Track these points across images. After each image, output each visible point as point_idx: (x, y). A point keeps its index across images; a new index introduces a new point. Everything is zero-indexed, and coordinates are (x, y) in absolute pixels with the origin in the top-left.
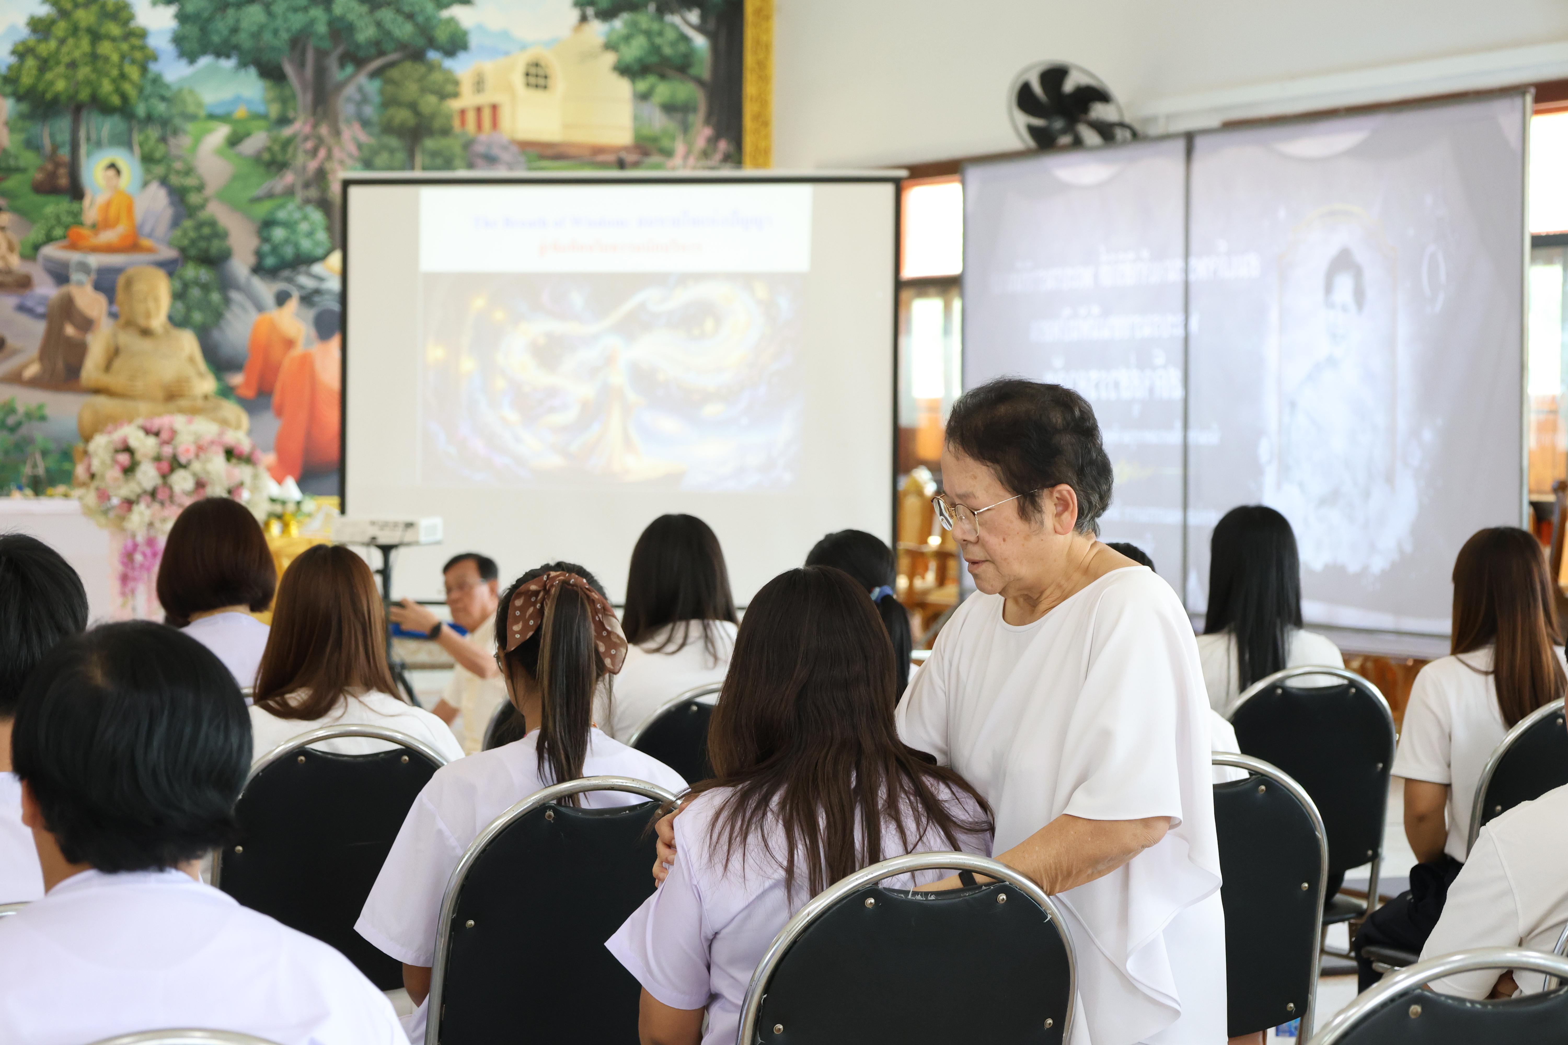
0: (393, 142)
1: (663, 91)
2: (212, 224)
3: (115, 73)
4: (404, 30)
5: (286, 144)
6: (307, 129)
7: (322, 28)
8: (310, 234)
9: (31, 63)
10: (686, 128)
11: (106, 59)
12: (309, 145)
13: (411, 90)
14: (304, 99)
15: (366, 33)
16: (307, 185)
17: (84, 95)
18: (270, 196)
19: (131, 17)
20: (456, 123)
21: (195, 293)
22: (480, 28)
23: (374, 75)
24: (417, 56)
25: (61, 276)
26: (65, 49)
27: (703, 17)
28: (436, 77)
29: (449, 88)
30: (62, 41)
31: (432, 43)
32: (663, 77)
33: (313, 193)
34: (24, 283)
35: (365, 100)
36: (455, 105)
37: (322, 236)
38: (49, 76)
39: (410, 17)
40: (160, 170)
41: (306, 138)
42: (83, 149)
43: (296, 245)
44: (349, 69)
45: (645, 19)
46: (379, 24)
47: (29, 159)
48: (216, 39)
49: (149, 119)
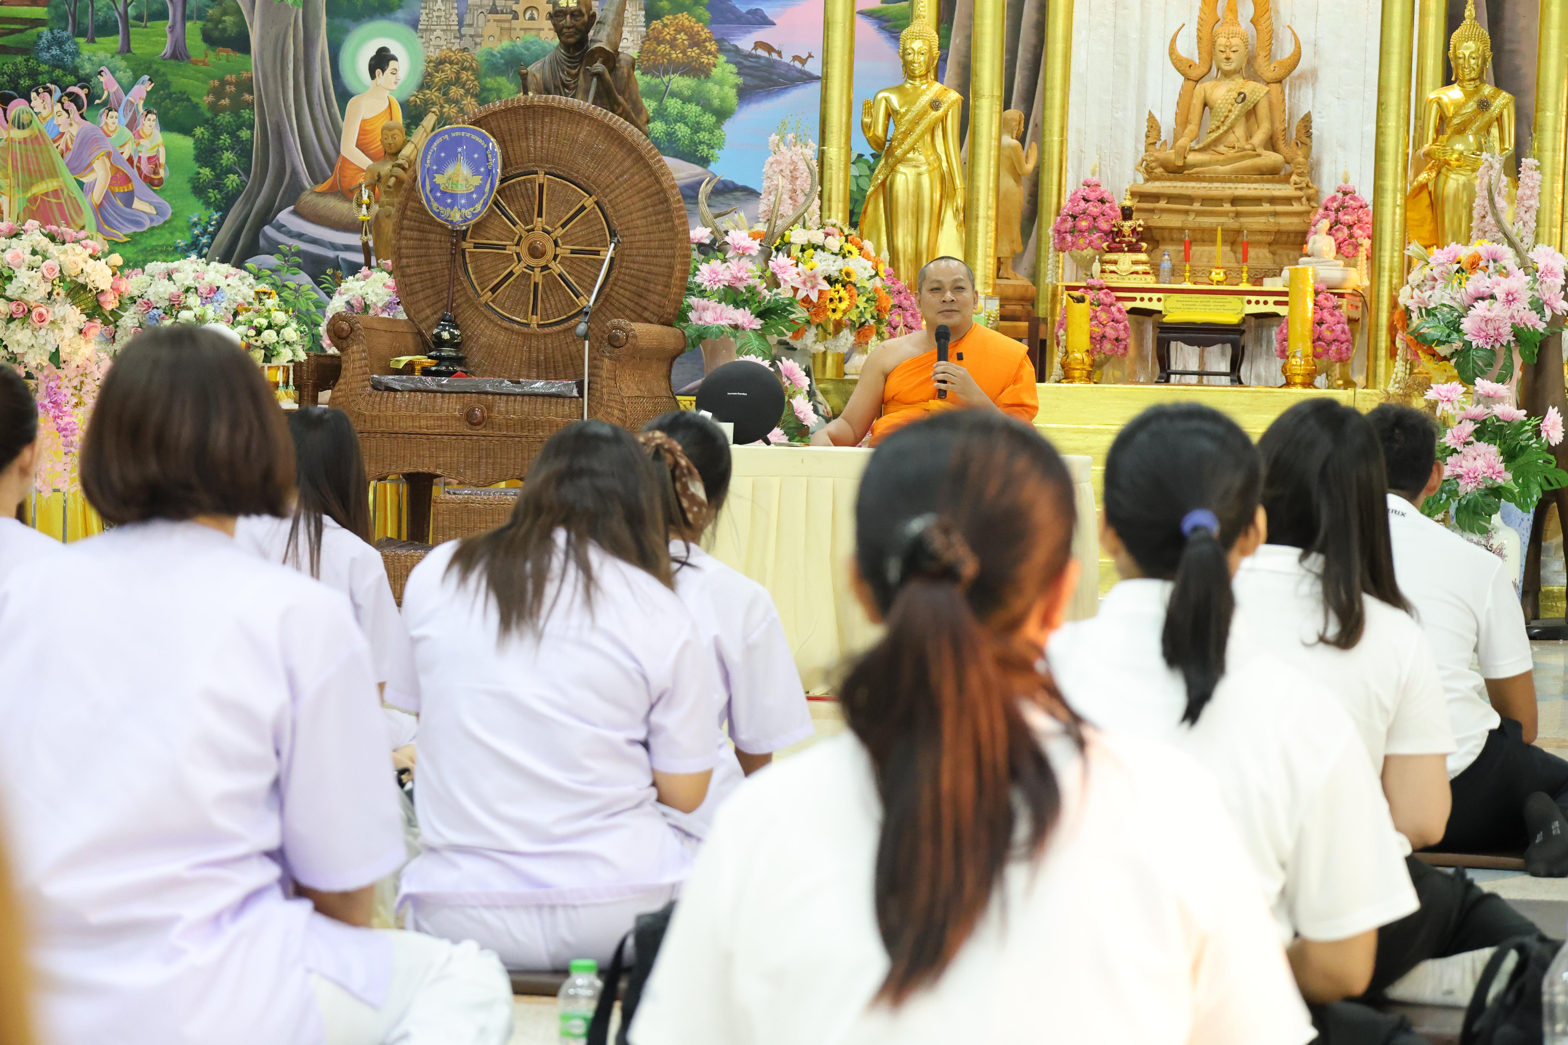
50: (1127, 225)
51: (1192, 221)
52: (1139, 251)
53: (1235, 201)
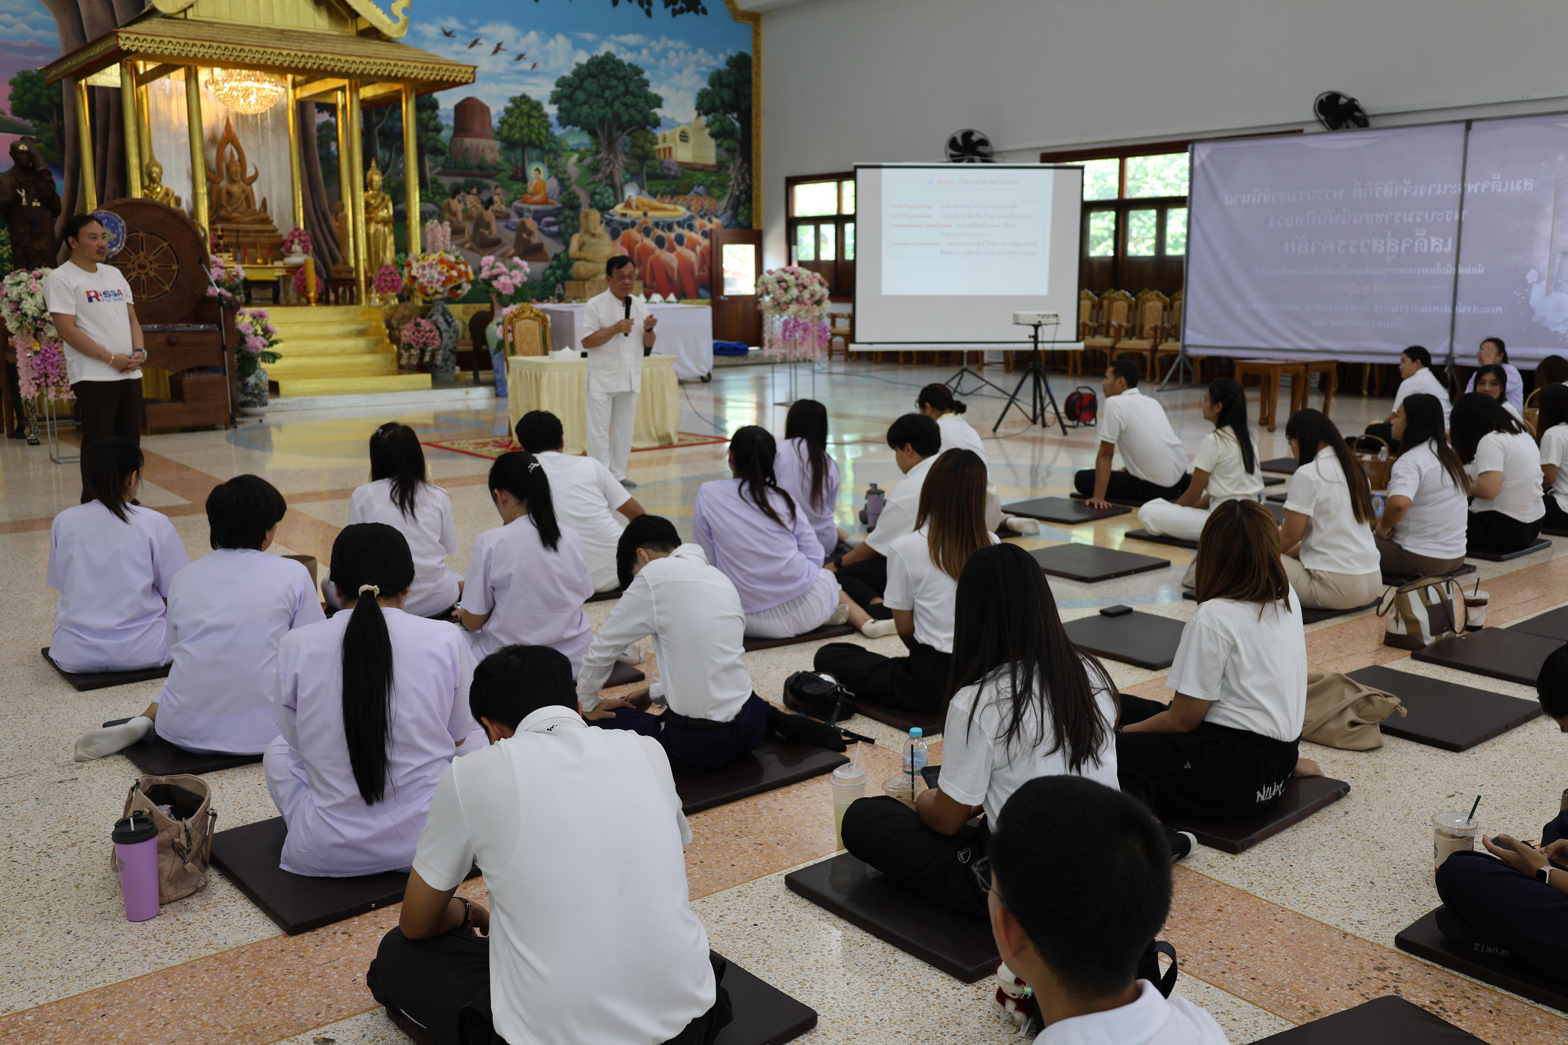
0: (636, 162)
1: (726, 144)
2: (574, 193)
3: (537, 131)
4: (638, 117)
5: (599, 161)
6: (606, 156)
7: (610, 116)
8: (608, 198)
9: (506, 126)
10: (733, 158)
11: (533, 126)
12: (607, 162)
13: (641, 141)
14: (604, 144)
15: (625, 118)
16: (606, 178)
17: (526, 140)
18: (593, 182)
19: (542, 109)
20: (657, 154)
21: (569, 221)
22: (664, 117)
23: (629, 134)
24: (643, 128)
25: (520, 213)
26: (518, 121)
27: (738, 115)
28: (650, 136)
29: (654, 141)
30: (517, 118)
31: (648, 123)
32: (726, 138)
33: (609, 181)
34: (507, 217)
35: (625, 145)
36: (657, 147)
37: (612, 198)
38: (513, 132)
39: (640, 112)
40: (554, 171)
41: (606, 159)
42: (527, 162)
43: (604, 202)
44: (620, 132)
45: (719, 116)
46: (630, 114)
47: (507, 166)
48: (573, 118)
49: (550, 151)
50: (221, 242)
51: (241, 240)
52: (229, 252)
53: (256, 231)
